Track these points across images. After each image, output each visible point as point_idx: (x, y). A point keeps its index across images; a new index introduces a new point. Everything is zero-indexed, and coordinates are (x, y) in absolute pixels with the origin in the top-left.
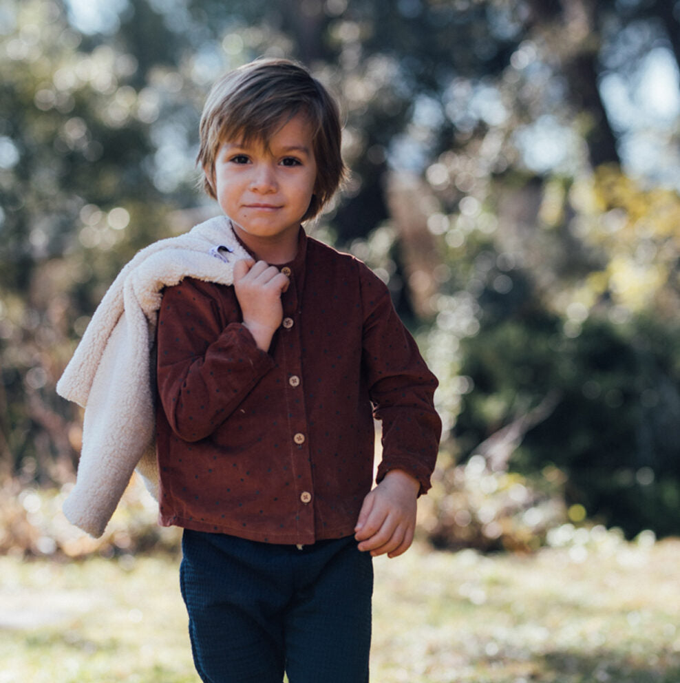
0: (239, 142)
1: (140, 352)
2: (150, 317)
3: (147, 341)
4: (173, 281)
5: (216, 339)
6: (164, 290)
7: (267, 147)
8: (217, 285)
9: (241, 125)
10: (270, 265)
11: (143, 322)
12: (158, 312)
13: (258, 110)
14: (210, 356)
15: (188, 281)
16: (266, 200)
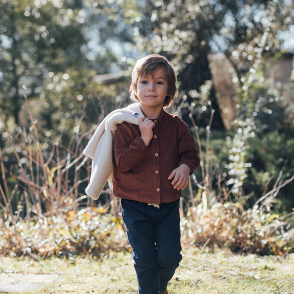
0: (144, 76)
1: (109, 144)
2: (113, 132)
3: (112, 140)
4: (120, 122)
5: (133, 141)
6: (118, 125)
7: (153, 77)
8: (134, 125)
9: (145, 70)
10: (150, 119)
11: (111, 134)
12: (115, 131)
13: (150, 65)
14: (130, 147)
15: (125, 122)
16: (152, 94)
